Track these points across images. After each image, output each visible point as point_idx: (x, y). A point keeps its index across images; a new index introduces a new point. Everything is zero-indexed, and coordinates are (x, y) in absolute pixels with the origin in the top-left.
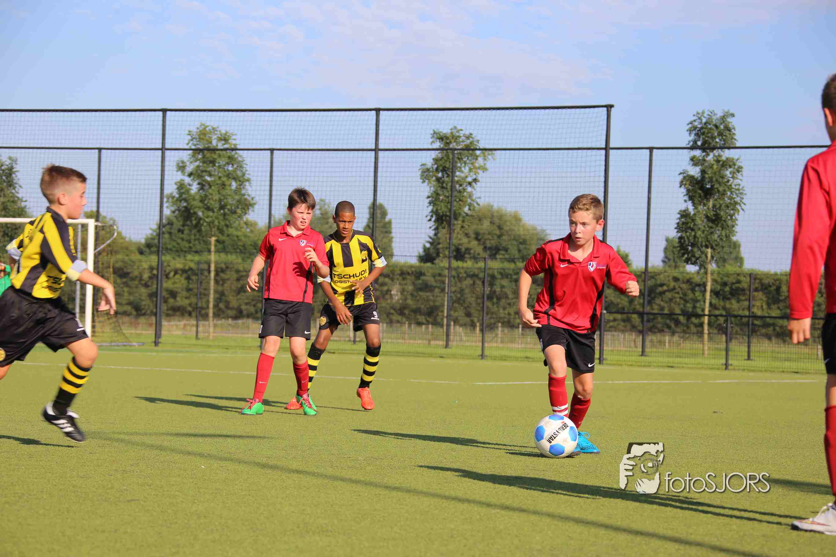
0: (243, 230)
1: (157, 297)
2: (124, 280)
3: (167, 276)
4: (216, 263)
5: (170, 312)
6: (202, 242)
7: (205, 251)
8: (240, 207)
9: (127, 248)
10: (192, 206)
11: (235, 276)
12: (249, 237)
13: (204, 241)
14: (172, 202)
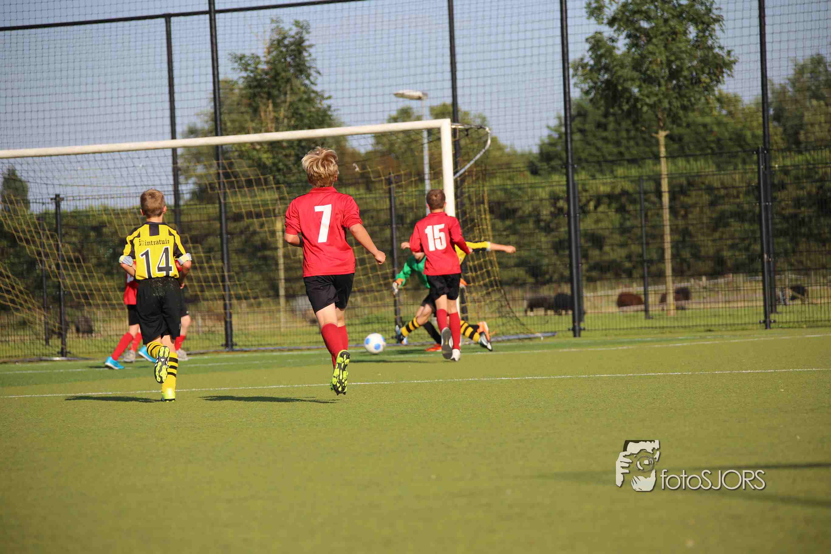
0: (715, 113)
1: (570, 248)
2: (508, 223)
3: (584, 211)
4: (671, 177)
5: (594, 274)
6: (641, 142)
7: (650, 158)
8: (707, 71)
9: (508, 165)
10: (620, 77)
11: (706, 198)
12: (726, 125)
13: (644, 139)
14: (583, 75)
